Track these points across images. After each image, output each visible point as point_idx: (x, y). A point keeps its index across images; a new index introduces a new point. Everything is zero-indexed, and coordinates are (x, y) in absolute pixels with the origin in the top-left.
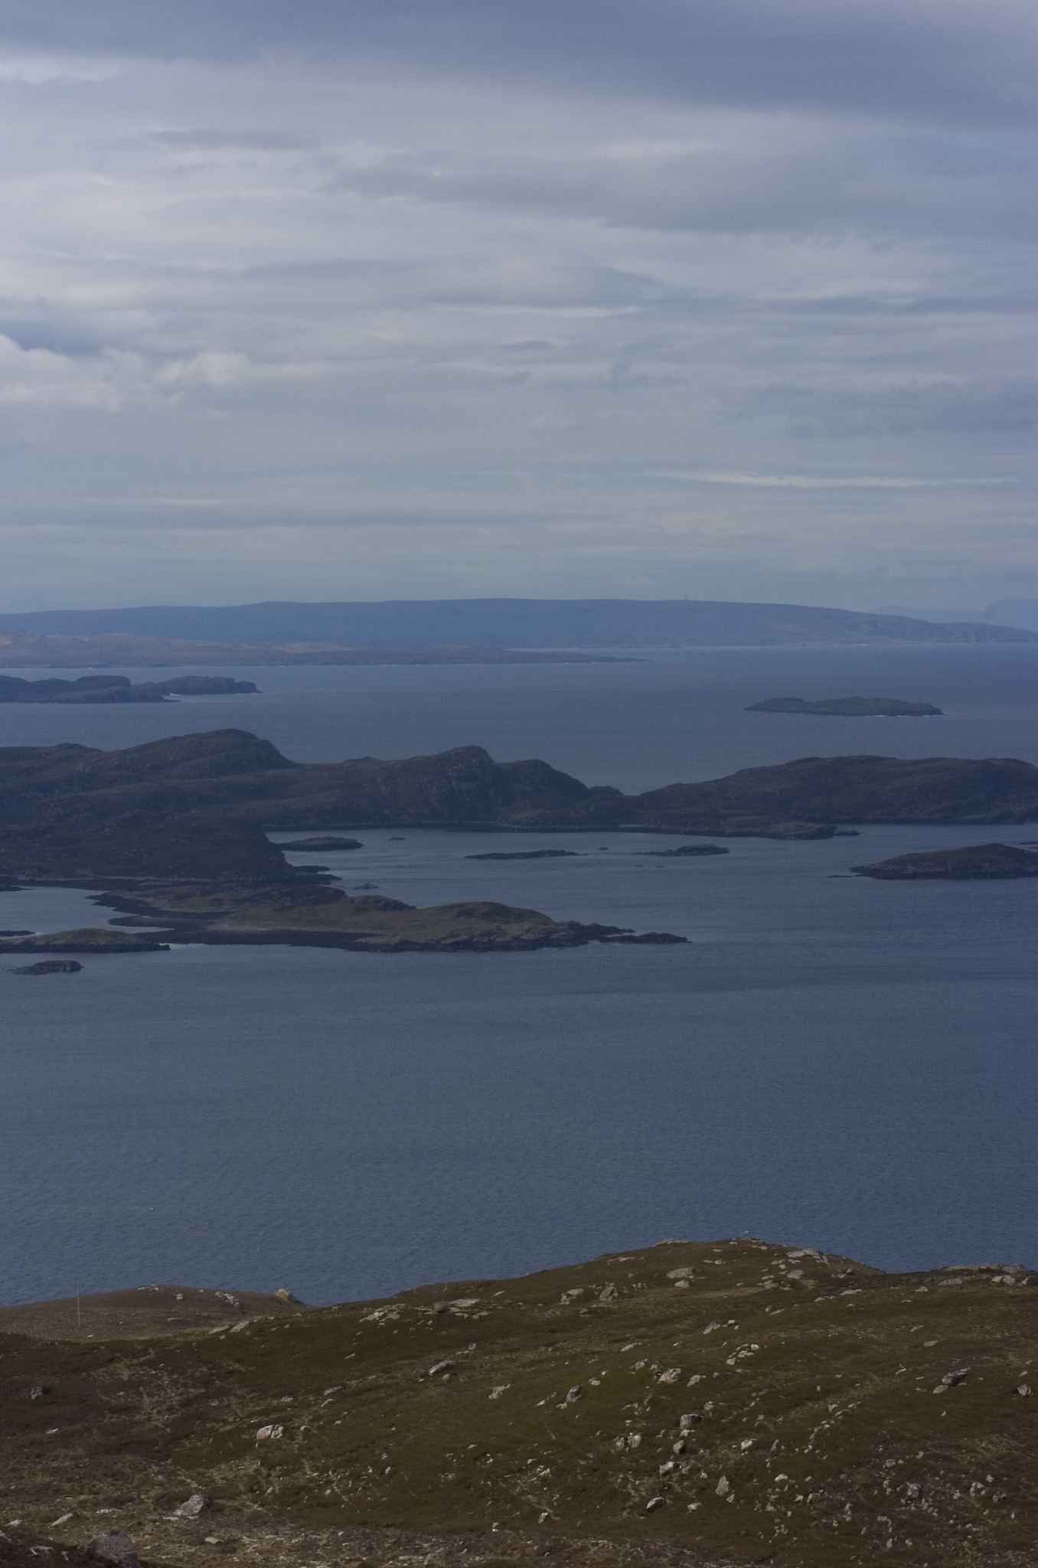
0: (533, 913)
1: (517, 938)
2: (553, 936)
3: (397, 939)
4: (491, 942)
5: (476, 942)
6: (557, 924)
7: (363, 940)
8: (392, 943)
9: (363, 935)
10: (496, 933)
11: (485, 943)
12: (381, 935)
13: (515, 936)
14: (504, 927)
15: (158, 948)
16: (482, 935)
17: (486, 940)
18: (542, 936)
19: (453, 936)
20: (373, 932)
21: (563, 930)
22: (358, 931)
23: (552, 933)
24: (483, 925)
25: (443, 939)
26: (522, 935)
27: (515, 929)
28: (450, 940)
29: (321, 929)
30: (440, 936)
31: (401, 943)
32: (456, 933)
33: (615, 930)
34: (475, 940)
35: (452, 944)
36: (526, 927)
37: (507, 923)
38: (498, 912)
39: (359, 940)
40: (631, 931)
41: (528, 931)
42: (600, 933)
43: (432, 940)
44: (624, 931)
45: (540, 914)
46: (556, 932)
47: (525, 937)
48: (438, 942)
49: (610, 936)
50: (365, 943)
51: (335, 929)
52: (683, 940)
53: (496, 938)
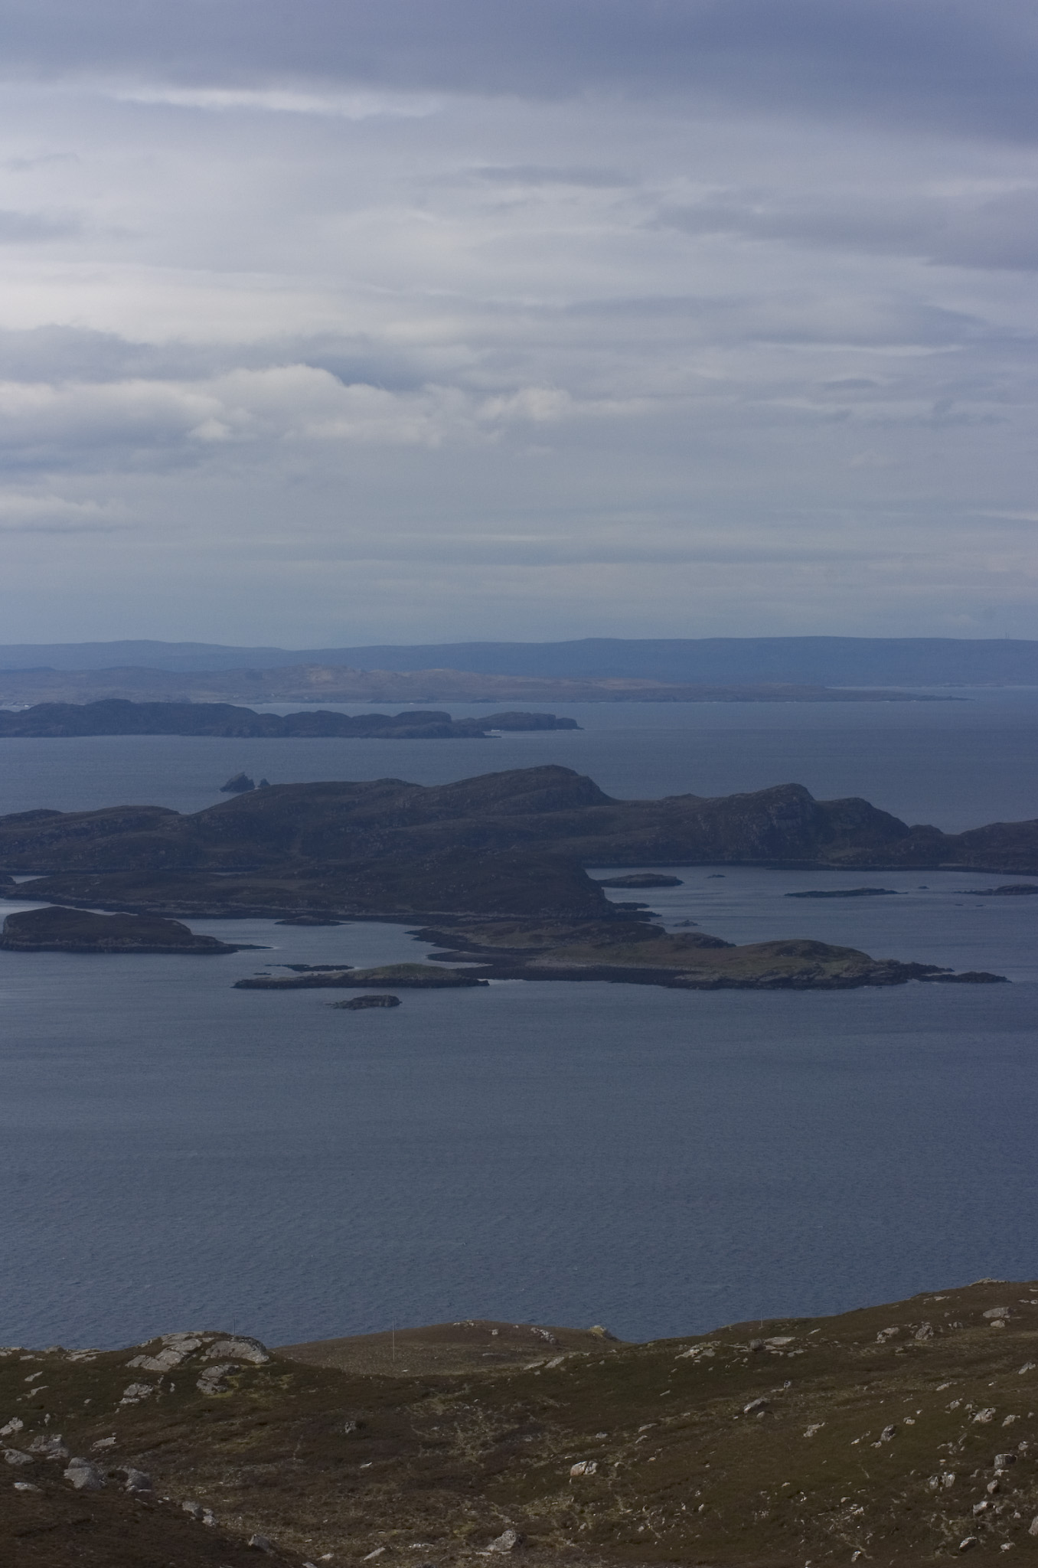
0: (852, 951)
1: (836, 977)
2: (872, 975)
3: (716, 977)
4: (810, 980)
5: (796, 979)
6: (876, 963)
7: (682, 978)
8: (711, 980)
9: (682, 973)
10: (815, 972)
11: (804, 981)
12: (700, 973)
13: (833, 974)
14: (823, 965)
15: (477, 984)
16: (802, 973)
17: (805, 977)
18: (862, 974)
19: (772, 974)
20: (692, 970)
21: (882, 969)
22: (679, 968)
23: (871, 971)
24: (802, 963)
25: (762, 976)
26: (841, 973)
27: (834, 968)
28: (770, 978)
29: (641, 966)
30: (760, 974)
31: (720, 981)
32: (775, 971)
33: (934, 969)
34: (795, 978)
35: (771, 982)
36: (846, 966)
37: (826, 961)
38: (817, 950)
39: (676, 978)
40: (951, 970)
41: (847, 970)
42: (919, 972)
43: (752, 978)
44: (943, 970)
45: (860, 952)
46: (875, 970)
47: (844, 975)
48: (758, 980)
49: (929, 975)
50: (684, 980)
51: (654, 966)
52: (1003, 979)
53: (814, 977)
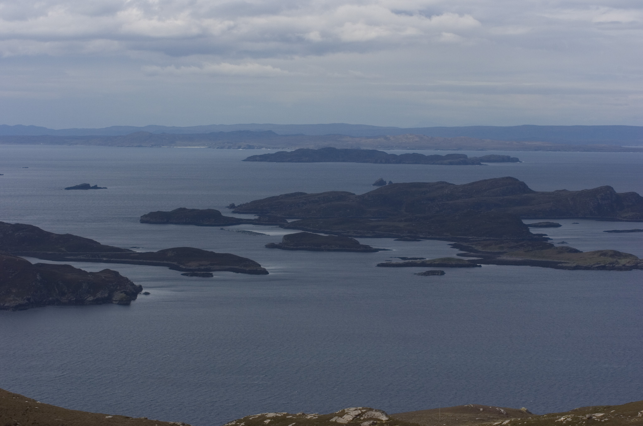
0: (631, 255)
1: (624, 265)
2: (639, 265)
3: (575, 265)
4: (613, 266)
6: (640, 260)
7: (561, 265)
8: (573, 266)
9: (561, 263)
10: (615, 263)
11: (611, 267)
12: (568, 263)
14: (619, 261)
15: (477, 266)
16: (610, 264)
18: (634, 264)
19: (598, 264)
20: (565, 261)
22: (559, 261)
23: (638, 263)
24: (610, 260)
25: (594, 265)
26: (626, 264)
27: (623, 262)
29: (544, 260)
31: (576, 266)
34: (607, 265)
35: (597, 267)
36: (628, 261)
37: (620, 259)
38: (616, 254)
39: (559, 265)
43: (589, 265)
45: (634, 255)
46: (640, 263)
48: (592, 266)
50: (561, 266)
51: (549, 260)
53: (615, 265)
